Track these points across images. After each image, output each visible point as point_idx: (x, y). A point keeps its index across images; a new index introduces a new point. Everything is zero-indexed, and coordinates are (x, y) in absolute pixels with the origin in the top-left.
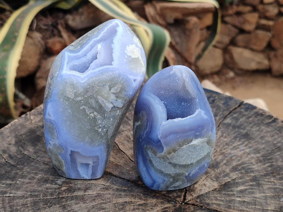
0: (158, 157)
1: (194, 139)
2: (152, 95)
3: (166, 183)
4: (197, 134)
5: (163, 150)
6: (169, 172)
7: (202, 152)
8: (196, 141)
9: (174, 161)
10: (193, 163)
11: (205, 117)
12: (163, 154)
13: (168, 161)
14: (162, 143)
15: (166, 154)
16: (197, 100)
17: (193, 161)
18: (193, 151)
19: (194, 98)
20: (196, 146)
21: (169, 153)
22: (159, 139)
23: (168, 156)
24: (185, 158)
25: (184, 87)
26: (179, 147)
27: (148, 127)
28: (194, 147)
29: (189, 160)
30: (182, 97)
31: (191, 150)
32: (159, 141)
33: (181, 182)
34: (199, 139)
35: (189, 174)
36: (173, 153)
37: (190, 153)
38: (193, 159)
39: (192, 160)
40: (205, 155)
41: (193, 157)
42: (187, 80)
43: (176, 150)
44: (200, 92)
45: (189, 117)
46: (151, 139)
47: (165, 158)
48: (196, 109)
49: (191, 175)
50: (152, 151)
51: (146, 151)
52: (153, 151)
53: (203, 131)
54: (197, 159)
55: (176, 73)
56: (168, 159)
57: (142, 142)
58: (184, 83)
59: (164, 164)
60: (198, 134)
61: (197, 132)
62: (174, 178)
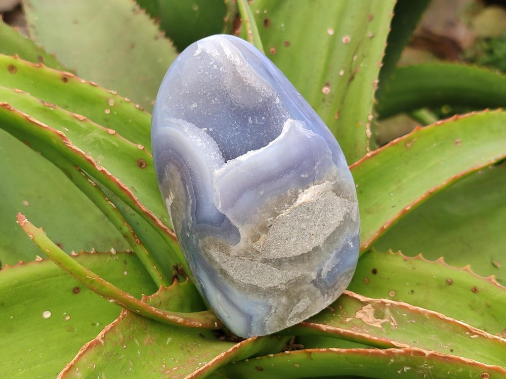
0: (236, 257)
1: (300, 191)
2: (174, 120)
3: (275, 312)
4: (303, 176)
5: (239, 235)
6: (272, 283)
7: (330, 215)
8: (307, 193)
9: (274, 254)
10: (319, 246)
11: (309, 134)
12: (242, 244)
13: (261, 257)
14: (232, 220)
15: (250, 242)
16: (278, 101)
17: (317, 242)
18: (308, 217)
19: (269, 99)
20: (310, 205)
21: (255, 238)
22: (221, 211)
23: (254, 245)
24: (295, 239)
25: (238, 79)
26: (272, 218)
27: (190, 197)
28: (308, 209)
29: (306, 242)
30: (243, 104)
31: (303, 216)
32: (223, 218)
33: (308, 299)
34: (313, 187)
35: (319, 275)
36: (263, 236)
37: (303, 226)
38: (313, 237)
39: (314, 240)
40: (341, 222)
41: (312, 232)
42: (237, 59)
43: (268, 225)
45: (271, 143)
46: (205, 221)
47: (250, 252)
48: (282, 121)
49: (324, 274)
50: (218, 248)
51: (206, 254)
52: (220, 247)
53: (316, 167)
54: (325, 235)
55: (208, 52)
56: (258, 252)
57: (193, 237)
58: (235, 73)
59: (255, 268)
60: (307, 176)
61: (301, 172)
62: (286, 292)
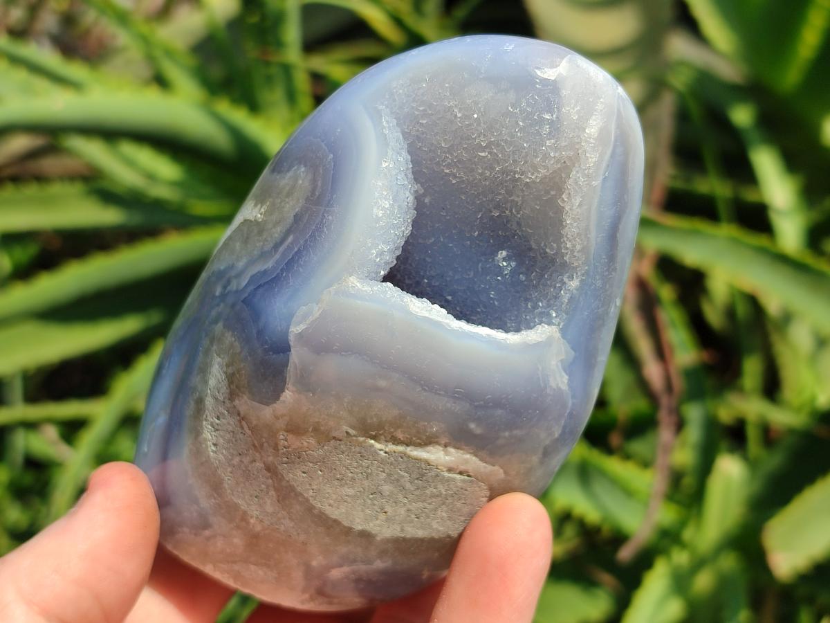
0: (239, 414)
1: (444, 442)
2: (388, 123)
4: (472, 426)
5: (277, 396)
6: (249, 505)
7: (444, 514)
8: (447, 454)
9: (296, 476)
10: (376, 535)
11: (560, 381)
12: (266, 412)
13: (271, 459)
14: (291, 368)
15: (281, 424)
16: (574, 284)
17: (378, 528)
18: (408, 485)
19: (564, 265)
20: (432, 473)
21: (295, 429)
22: (291, 338)
23: (282, 435)
24: (351, 492)
25: (555, 185)
26: (352, 432)
27: (277, 256)
28: (422, 475)
29: (363, 511)
30: (519, 224)
31: (403, 477)
32: (284, 349)
35: (326, 568)
36: (313, 441)
37: (387, 488)
38: (382, 516)
39: (378, 522)
41: (388, 508)
42: (593, 158)
43: (335, 435)
44: (612, 257)
45: (484, 331)
46: (256, 315)
47: (265, 435)
48: (545, 318)
50: (230, 370)
51: (207, 352)
52: (233, 374)
53: (507, 434)
54: (402, 530)
55: (564, 93)
56: (276, 448)
57: (218, 305)
58: (565, 168)
59: (246, 460)
60: (478, 431)
61: (476, 419)
62: (253, 539)
